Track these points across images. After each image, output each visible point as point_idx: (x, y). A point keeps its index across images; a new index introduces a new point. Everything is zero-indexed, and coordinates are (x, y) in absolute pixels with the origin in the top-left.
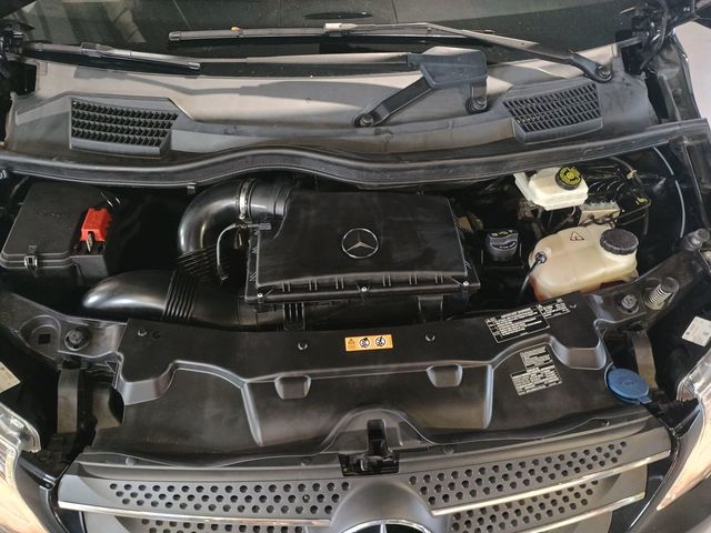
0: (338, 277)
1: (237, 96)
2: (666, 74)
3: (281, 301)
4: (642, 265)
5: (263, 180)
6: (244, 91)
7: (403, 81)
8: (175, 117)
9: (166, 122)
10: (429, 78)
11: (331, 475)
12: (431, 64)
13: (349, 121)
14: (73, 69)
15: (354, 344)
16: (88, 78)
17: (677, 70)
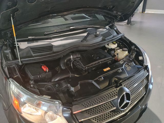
0: (96, 62)
1: (60, 41)
2: (115, 29)
3: (89, 68)
4: (129, 52)
5: (73, 53)
6: (61, 40)
7: (85, 34)
8: (53, 46)
9: (52, 47)
10: (89, 33)
11: (114, 89)
12: (89, 31)
13: (80, 41)
14: (26, 43)
15: (105, 70)
16: (31, 43)
17: (116, 28)
